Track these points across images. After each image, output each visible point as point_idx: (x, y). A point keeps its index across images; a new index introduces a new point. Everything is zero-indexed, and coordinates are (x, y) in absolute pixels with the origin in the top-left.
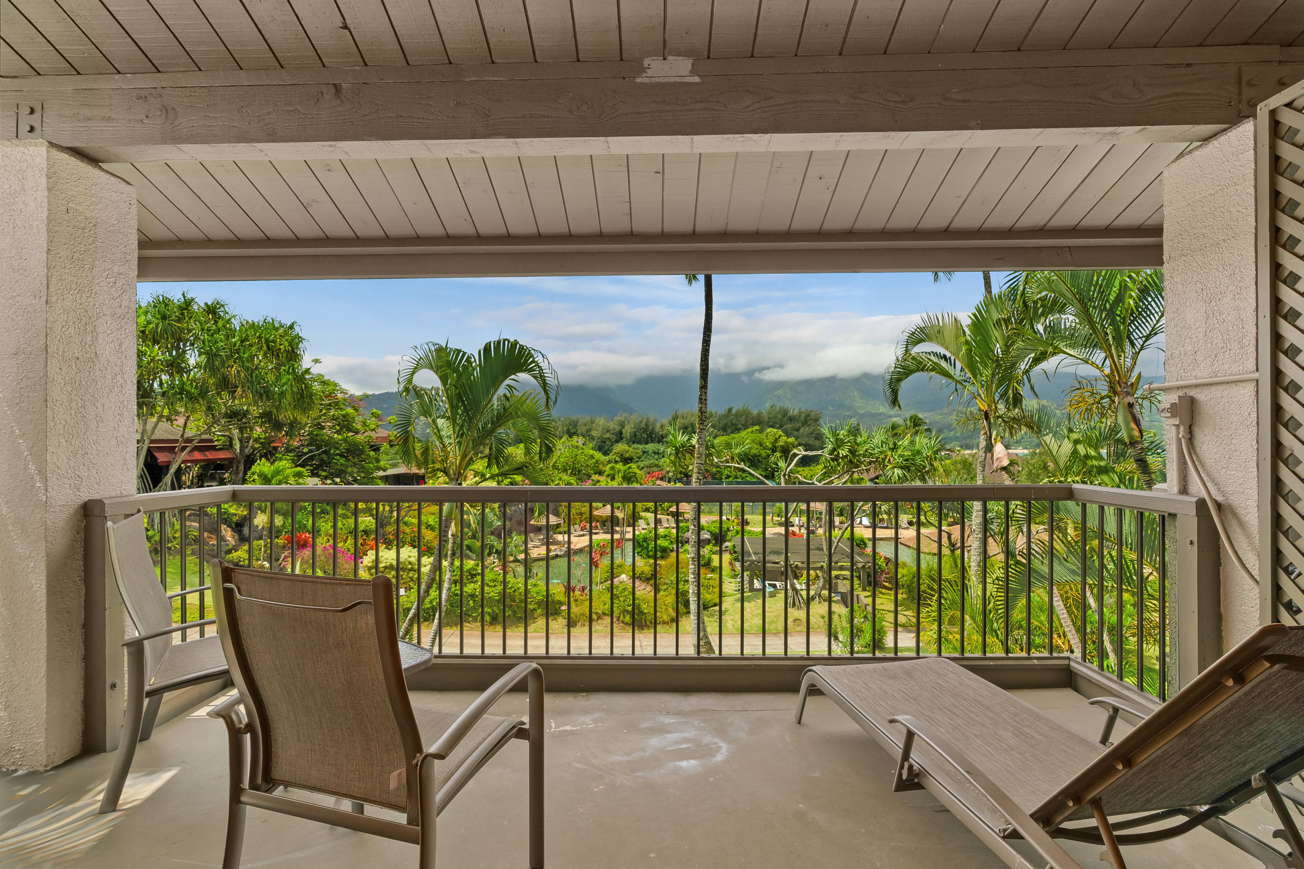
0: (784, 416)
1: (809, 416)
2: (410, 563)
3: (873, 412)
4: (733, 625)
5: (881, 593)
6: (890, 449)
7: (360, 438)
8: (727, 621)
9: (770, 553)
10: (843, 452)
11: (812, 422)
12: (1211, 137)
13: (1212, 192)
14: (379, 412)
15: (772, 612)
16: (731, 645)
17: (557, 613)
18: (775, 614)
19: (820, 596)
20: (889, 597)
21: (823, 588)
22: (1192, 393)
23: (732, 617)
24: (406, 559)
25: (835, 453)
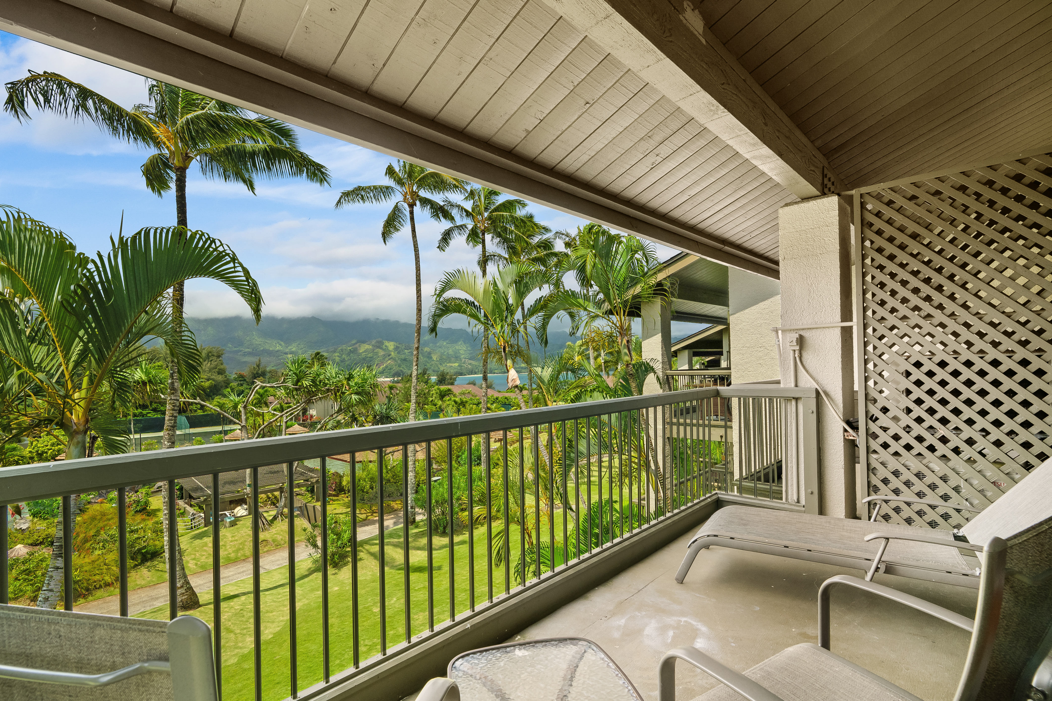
3: (271, 349)
4: (196, 564)
5: (332, 500)
6: (345, 378)
8: (188, 562)
9: (225, 483)
10: (306, 383)
11: (215, 358)
12: (811, 198)
13: (813, 227)
15: (237, 540)
16: (200, 585)
18: (240, 542)
19: (282, 514)
20: (339, 502)
21: (285, 506)
22: (802, 333)
23: (193, 556)
25: (299, 384)
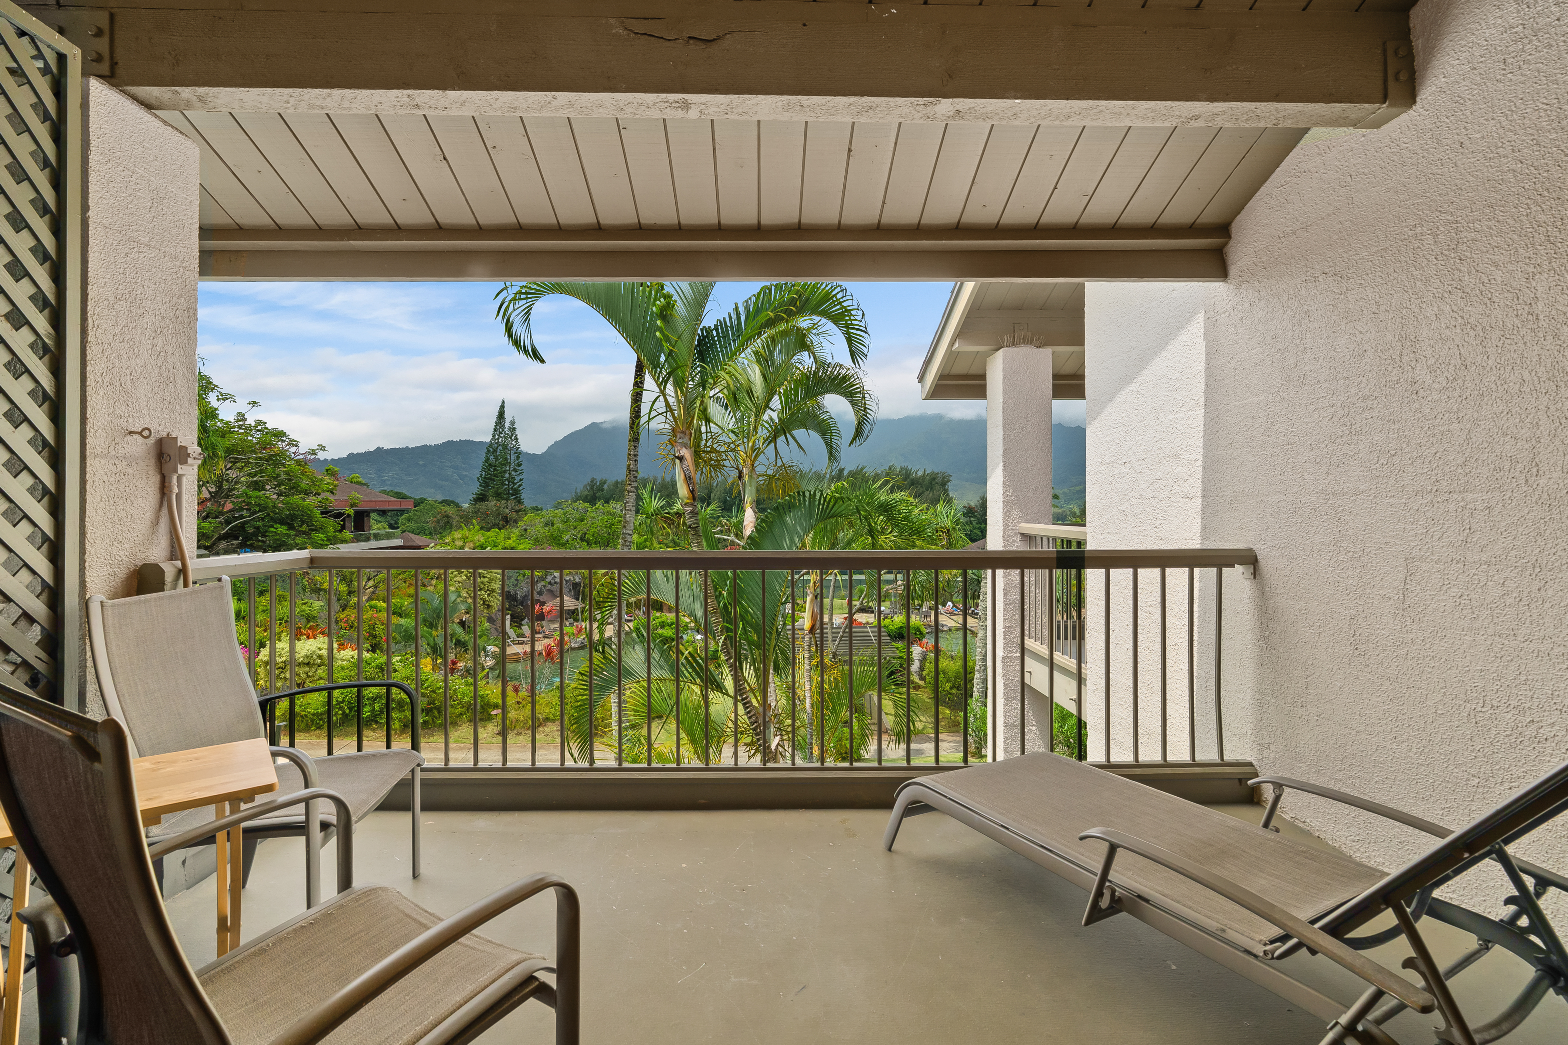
1: (934, 479)
2: (320, 657)
7: (310, 502)
14: (336, 469)
17: (489, 718)
24: (314, 652)
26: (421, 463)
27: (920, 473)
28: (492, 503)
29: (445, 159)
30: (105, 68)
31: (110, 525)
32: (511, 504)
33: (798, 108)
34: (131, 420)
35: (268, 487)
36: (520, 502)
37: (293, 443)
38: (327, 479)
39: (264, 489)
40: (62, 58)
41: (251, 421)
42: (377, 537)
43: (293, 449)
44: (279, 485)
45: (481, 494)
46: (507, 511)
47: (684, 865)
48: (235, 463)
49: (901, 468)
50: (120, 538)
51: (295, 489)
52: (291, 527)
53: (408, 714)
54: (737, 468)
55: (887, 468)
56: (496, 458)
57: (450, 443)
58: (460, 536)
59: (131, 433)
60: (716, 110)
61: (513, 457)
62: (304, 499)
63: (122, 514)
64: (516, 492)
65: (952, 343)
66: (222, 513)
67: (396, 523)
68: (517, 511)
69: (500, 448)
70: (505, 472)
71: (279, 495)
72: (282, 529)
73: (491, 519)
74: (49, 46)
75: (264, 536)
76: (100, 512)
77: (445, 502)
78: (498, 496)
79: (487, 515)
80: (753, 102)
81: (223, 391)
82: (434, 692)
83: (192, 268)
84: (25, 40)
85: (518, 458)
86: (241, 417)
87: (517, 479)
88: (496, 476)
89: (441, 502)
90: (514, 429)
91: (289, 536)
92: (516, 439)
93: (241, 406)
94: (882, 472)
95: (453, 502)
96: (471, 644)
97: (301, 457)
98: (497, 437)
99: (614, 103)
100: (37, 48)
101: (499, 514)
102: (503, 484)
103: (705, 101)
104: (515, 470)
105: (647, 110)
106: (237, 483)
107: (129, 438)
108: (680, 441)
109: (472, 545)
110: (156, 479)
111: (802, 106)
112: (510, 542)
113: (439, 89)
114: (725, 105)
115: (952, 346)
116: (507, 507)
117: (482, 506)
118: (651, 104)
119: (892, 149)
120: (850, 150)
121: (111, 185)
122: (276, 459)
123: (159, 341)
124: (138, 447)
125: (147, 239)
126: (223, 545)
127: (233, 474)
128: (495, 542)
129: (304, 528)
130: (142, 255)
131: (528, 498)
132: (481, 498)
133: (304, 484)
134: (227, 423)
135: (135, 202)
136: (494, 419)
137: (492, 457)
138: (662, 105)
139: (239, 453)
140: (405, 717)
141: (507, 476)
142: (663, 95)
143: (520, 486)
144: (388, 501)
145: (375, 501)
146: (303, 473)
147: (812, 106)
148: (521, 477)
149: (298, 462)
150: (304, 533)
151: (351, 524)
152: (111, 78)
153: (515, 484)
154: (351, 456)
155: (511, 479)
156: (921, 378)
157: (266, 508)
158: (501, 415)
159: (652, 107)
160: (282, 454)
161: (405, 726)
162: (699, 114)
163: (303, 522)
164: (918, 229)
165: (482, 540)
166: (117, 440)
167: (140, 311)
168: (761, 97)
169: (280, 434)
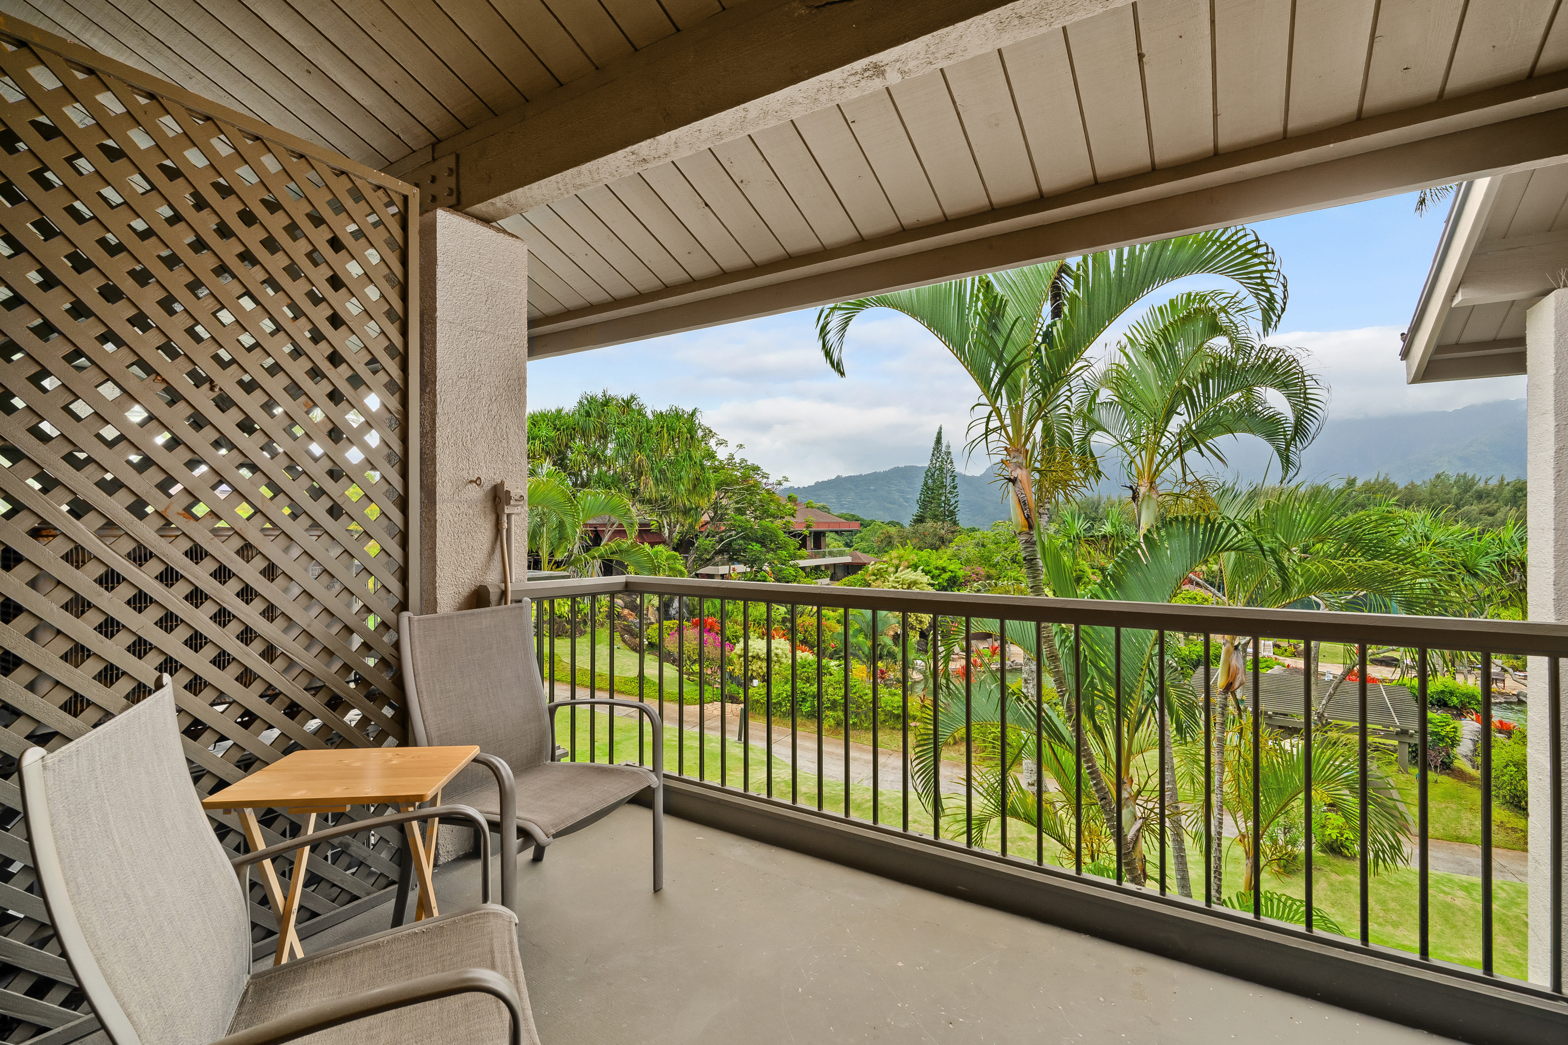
0: (1466, 491)
14: (798, 496)
26: (872, 488)
27: (1493, 483)
28: (929, 524)
29: (707, 205)
30: (453, 200)
31: (454, 555)
32: (947, 525)
33: (1016, 22)
34: (471, 472)
35: (748, 512)
36: (955, 523)
37: (765, 476)
38: (790, 505)
39: (744, 514)
40: (406, 198)
41: (737, 460)
42: (831, 554)
43: (765, 481)
44: (755, 511)
45: (920, 516)
46: (943, 532)
47: (900, 964)
48: (726, 493)
49: (1458, 475)
50: (463, 564)
51: (766, 514)
52: (763, 545)
53: (841, 714)
54: (1131, 487)
55: (1433, 477)
56: (934, 482)
57: (897, 470)
58: (896, 555)
59: (471, 482)
60: (915, 63)
61: (949, 480)
62: (772, 522)
63: (464, 546)
64: (952, 513)
65: (1451, 295)
66: (717, 533)
67: (851, 542)
68: (953, 532)
69: (937, 472)
70: (941, 495)
71: (756, 518)
72: (757, 547)
73: (929, 540)
74: (396, 192)
75: (745, 551)
76: (447, 544)
77: (892, 524)
78: (935, 517)
79: (925, 535)
80: (954, 35)
81: (720, 437)
82: (861, 697)
83: (522, 344)
84: (380, 192)
85: (953, 480)
86: (731, 457)
87: (953, 501)
88: (933, 498)
89: (888, 524)
90: (950, 453)
91: (761, 552)
92: (952, 462)
93: (732, 448)
94: (1424, 482)
95: (898, 523)
96: (900, 656)
97: (769, 487)
98: (934, 462)
99: (802, 95)
100: (389, 196)
101: (935, 535)
102: (939, 506)
103: (896, 57)
104: (951, 493)
105: (842, 91)
106: (727, 509)
107: (470, 486)
108: (1015, 460)
109: (906, 564)
110: (491, 518)
111: (1021, 17)
112: (942, 562)
113: (650, 137)
114: (923, 53)
115: (1452, 300)
116: (942, 528)
117: (921, 527)
118: (841, 82)
119: (1209, 32)
120: (1141, 56)
121: (454, 289)
122: (752, 490)
123: (494, 407)
124: (476, 493)
125: (483, 327)
126: (718, 558)
127: (724, 502)
128: (928, 562)
129: (773, 546)
130: (479, 340)
131: (963, 520)
132: (920, 520)
133: (773, 507)
134: (721, 462)
135: (473, 298)
136: (932, 444)
137: (930, 481)
138: (853, 79)
139: (728, 485)
140: (838, 716)
141: (943, 498)
142: (847, 67)
143: (955, 508)
144: (839, 523)
145: (829, 523)
146: (771, 501)
147: (1034, 12)
148: (956, 499)
149: (768, 491)
150: (772, 550)
151: (810, 543)
152: (458, 206)
153: (950, 506)
154: (817, 483)
155: (947, 502)
156: (1405, 354)
157: (746, 529)
158: (939, 441)
159: (844, 85)
160: (756, 484)
161: (838, 724)
162: (899, 75)
163: (771, 541)
164: (1285, 138)
165: (916, 560)
166: (460, 488)
167: (478, 385)
168: (961, 25)
169: (756, 469)
